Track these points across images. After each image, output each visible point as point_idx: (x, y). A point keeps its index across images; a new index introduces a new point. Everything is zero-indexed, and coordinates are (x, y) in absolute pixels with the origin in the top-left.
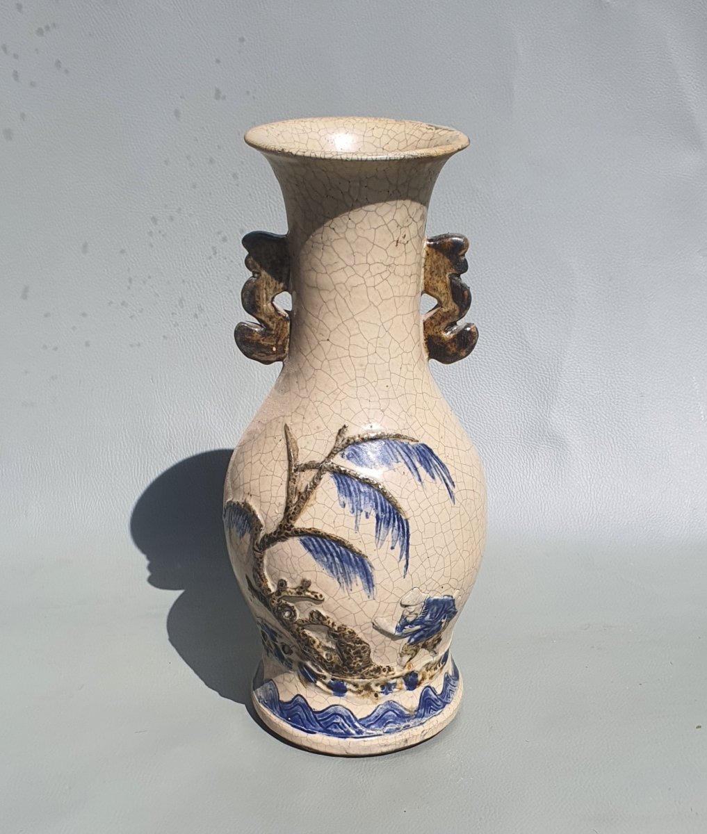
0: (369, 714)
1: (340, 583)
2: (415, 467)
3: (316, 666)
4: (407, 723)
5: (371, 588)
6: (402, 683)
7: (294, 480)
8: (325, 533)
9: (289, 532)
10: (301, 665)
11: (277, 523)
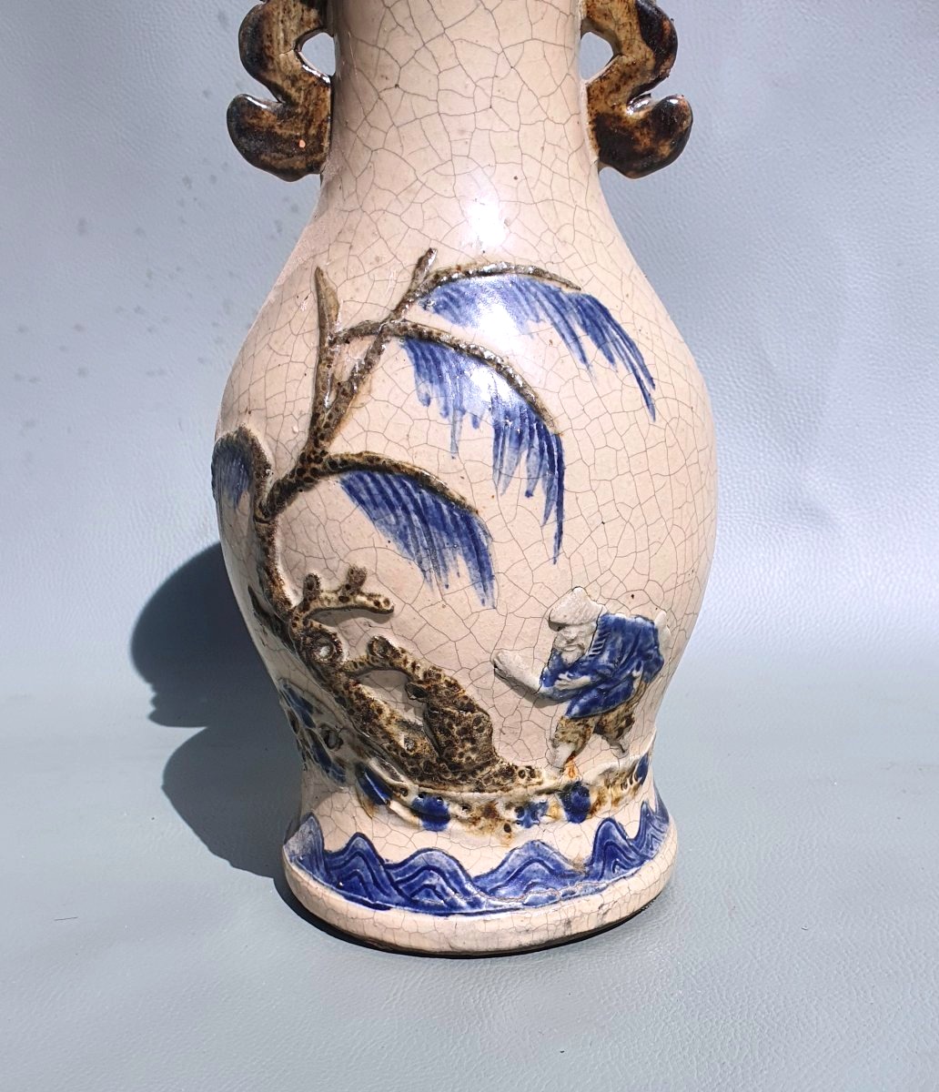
0: (495, 867)
1: (423, 571)
2: (573, 334)
3: (387, 768)
4: (570, 888)
5: (487, 583)
6: (558, 806)
7: (330, 360)
8: (390, 461)
9: (319, 467)
10: (362, 770)
11: (296, 454)
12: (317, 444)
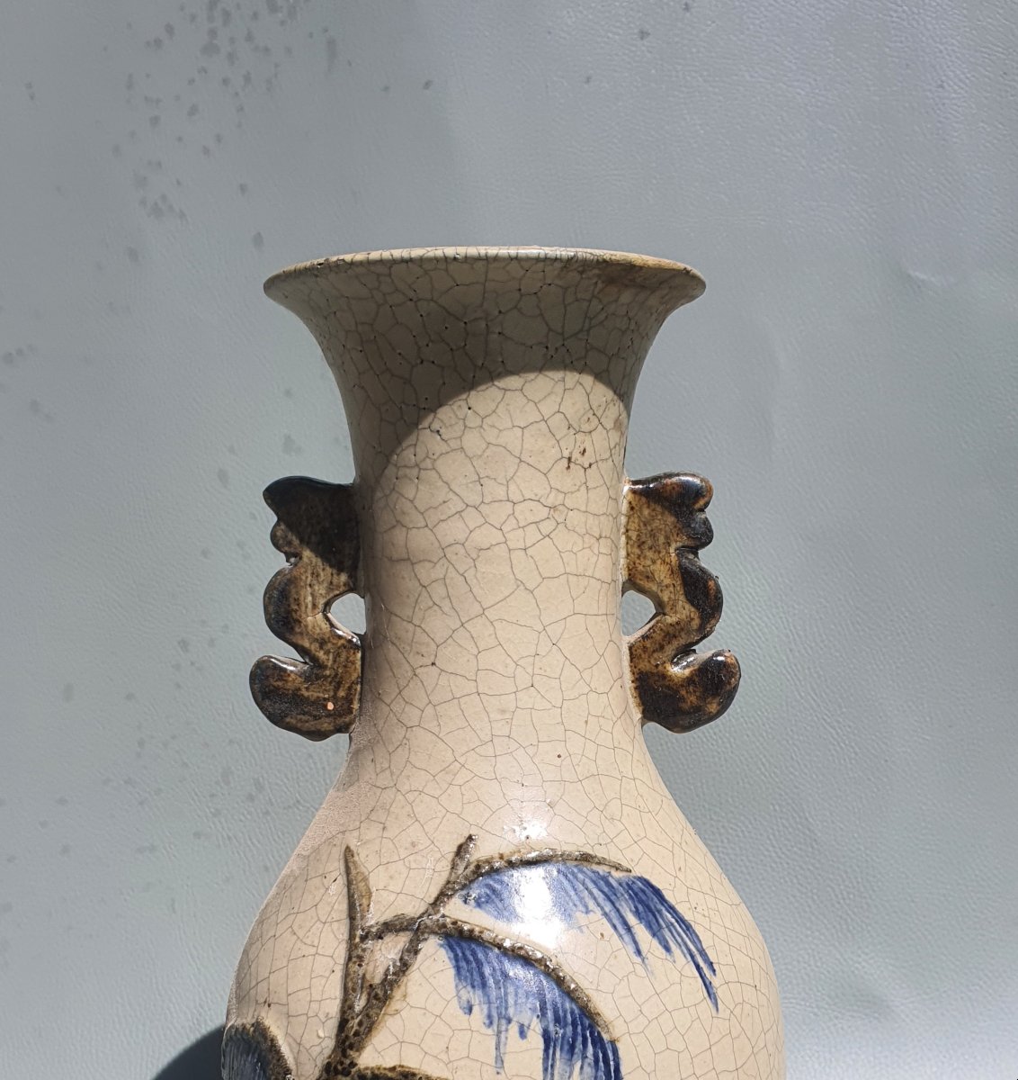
2: (625, 923)
8: (427, 1077)
11: (321, 1061)
12: (344, 1055)
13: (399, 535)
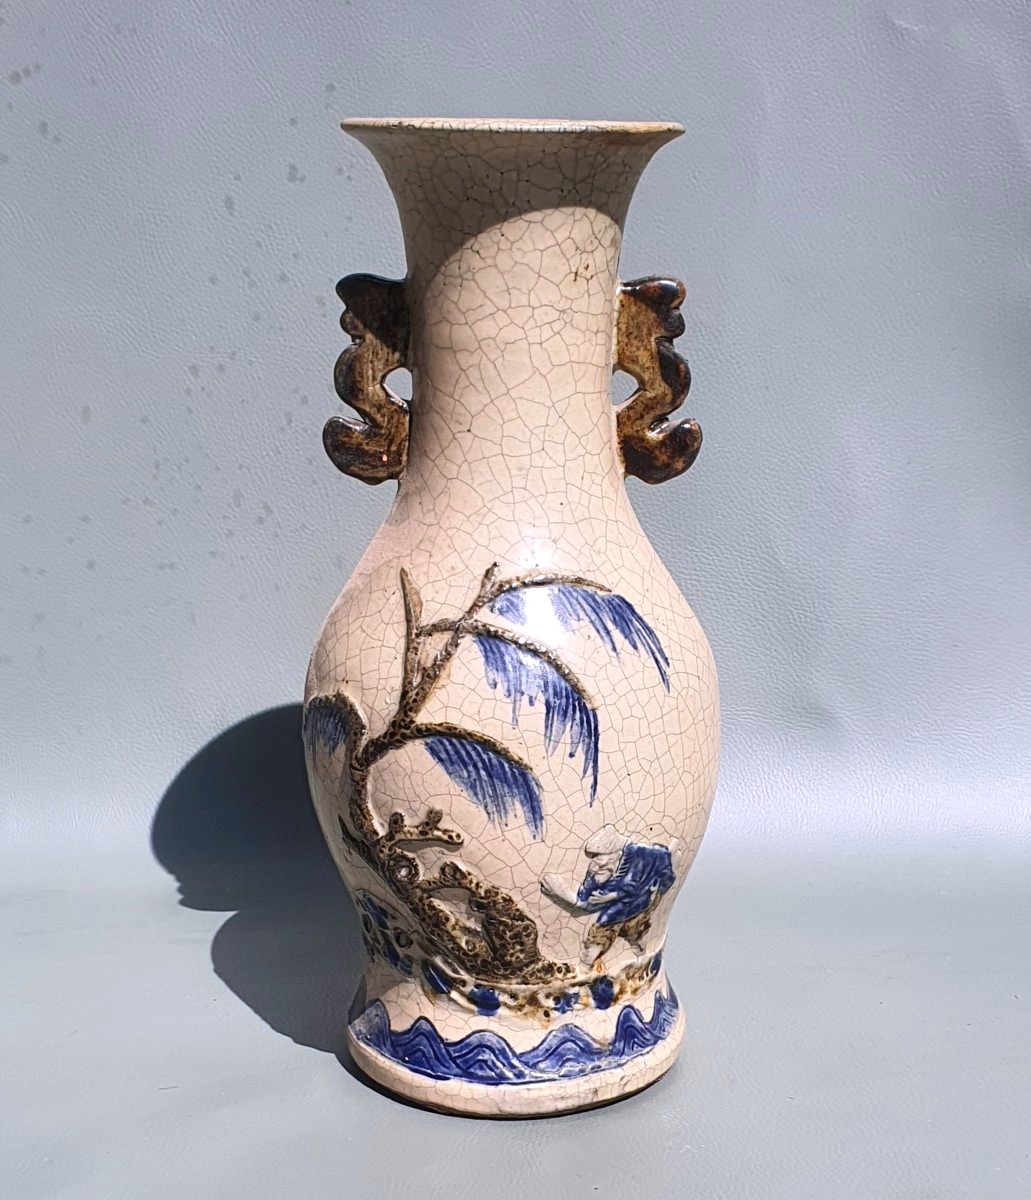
0: (536, 1045)
1: (488, 813)
2: (606, 628)
3: (450, 965)
4: (597, 1063)
5: (538, 823)
6: (587, 996)
7: (416, 649)
8: (465, 730)
9: (408, 732)
10: (427, 965)
11: (389, 720)
12: (406, 715)
13: (445, 329)
